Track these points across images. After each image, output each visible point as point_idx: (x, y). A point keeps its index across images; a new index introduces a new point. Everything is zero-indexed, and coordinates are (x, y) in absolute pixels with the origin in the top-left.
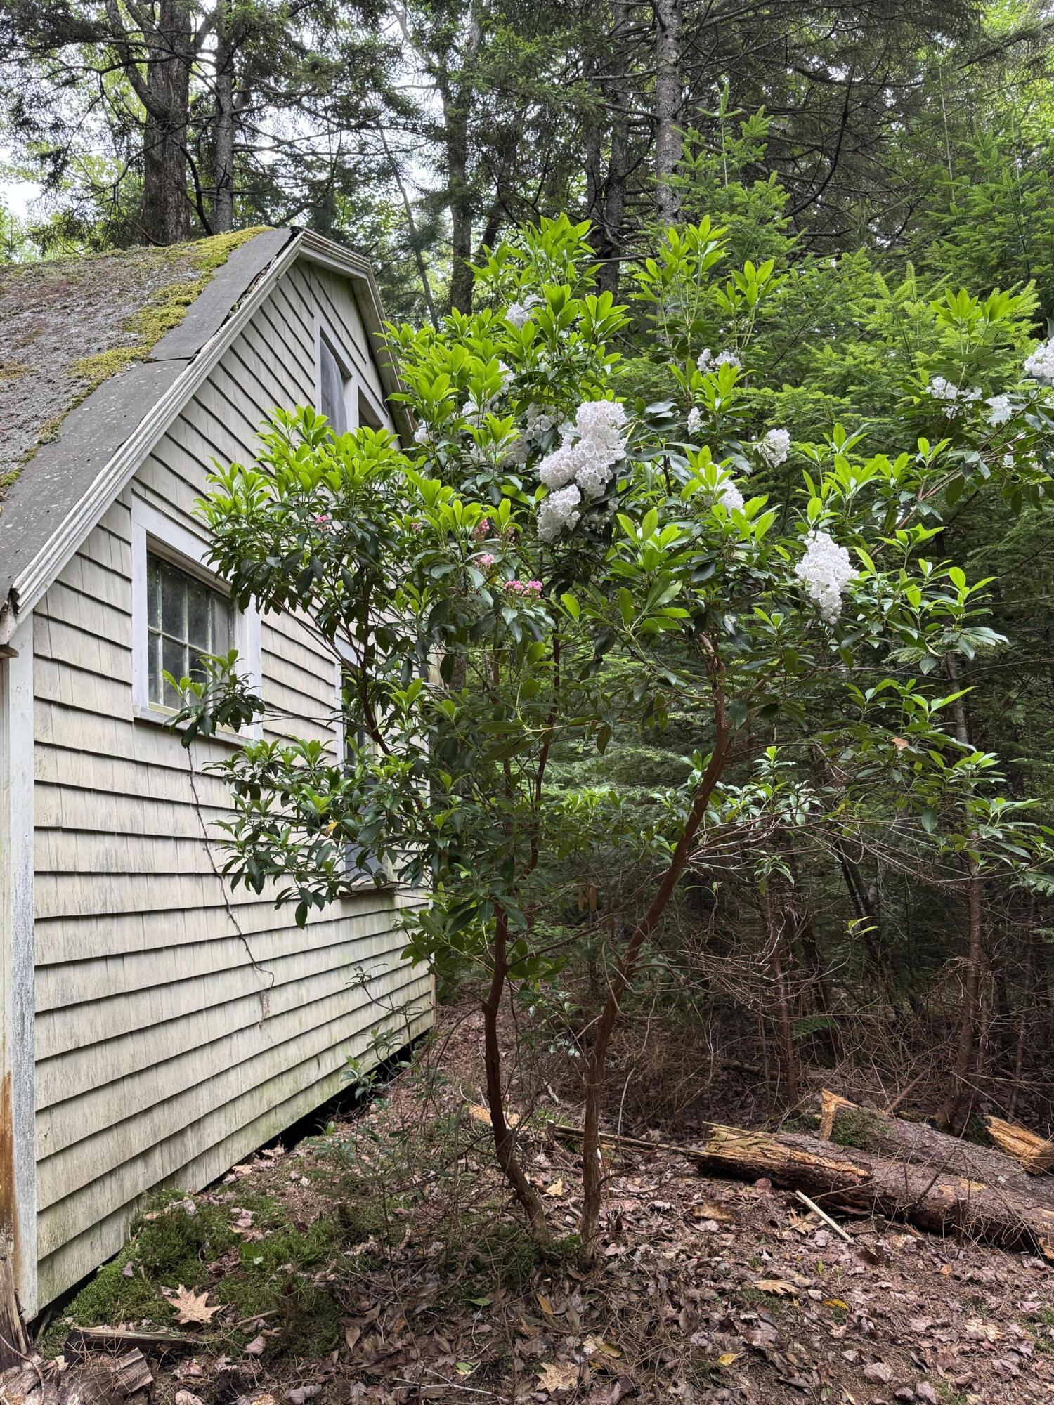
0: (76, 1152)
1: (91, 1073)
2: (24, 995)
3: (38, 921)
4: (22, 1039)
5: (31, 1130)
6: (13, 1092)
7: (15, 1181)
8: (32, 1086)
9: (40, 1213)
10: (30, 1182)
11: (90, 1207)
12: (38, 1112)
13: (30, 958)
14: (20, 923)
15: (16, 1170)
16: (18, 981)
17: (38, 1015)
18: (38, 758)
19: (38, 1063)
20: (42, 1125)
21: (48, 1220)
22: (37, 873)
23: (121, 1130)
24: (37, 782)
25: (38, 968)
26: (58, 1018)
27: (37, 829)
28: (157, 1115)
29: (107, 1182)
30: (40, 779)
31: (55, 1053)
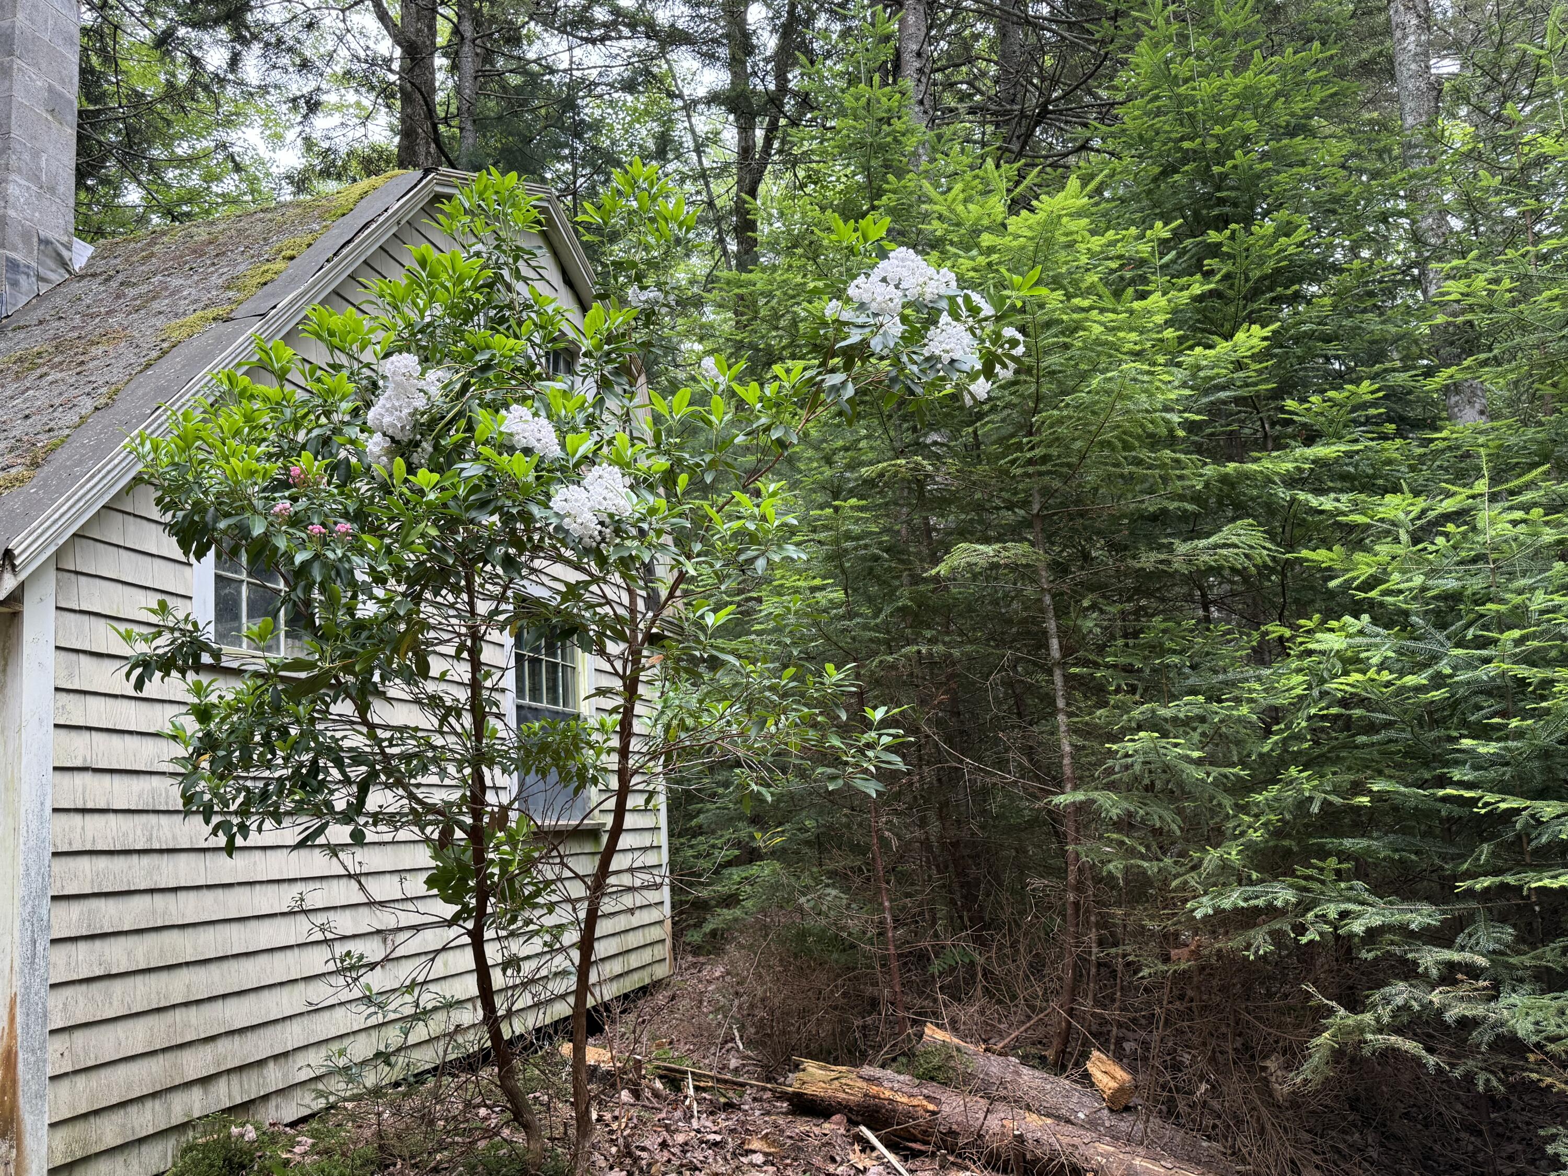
0: (104, 1073)
1: (127, 999)
2: (34, 922)
3: (55, 854)
4: (33, 963)
5: (43, 1048)
6: (18, 1011)
7: (20, 1093)
8: (44, 1007)
9: (52, 1125)
10: (40, 1096)
11: (124, 1126)
12: (52, 1032)
13: (44, 888)
14: (33, 856)
15: (21, 1083)
16: (29, 908)
17: (54, 941)
18: (60, 704)
19: (53, 986)
20: (59, 1044)
21: (63, 1133)
22: (55, 810)
23: (169, 1056)
24: (56, 726)
25: (54, 898)
26: (82, 946)
27: (56, 769)
28: (223, 1046)
29: (149, 1104)
30: (61, 722)
31: (75, 977)
